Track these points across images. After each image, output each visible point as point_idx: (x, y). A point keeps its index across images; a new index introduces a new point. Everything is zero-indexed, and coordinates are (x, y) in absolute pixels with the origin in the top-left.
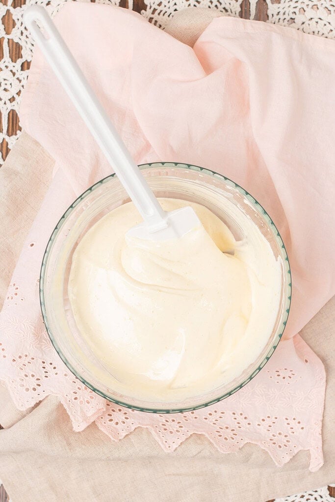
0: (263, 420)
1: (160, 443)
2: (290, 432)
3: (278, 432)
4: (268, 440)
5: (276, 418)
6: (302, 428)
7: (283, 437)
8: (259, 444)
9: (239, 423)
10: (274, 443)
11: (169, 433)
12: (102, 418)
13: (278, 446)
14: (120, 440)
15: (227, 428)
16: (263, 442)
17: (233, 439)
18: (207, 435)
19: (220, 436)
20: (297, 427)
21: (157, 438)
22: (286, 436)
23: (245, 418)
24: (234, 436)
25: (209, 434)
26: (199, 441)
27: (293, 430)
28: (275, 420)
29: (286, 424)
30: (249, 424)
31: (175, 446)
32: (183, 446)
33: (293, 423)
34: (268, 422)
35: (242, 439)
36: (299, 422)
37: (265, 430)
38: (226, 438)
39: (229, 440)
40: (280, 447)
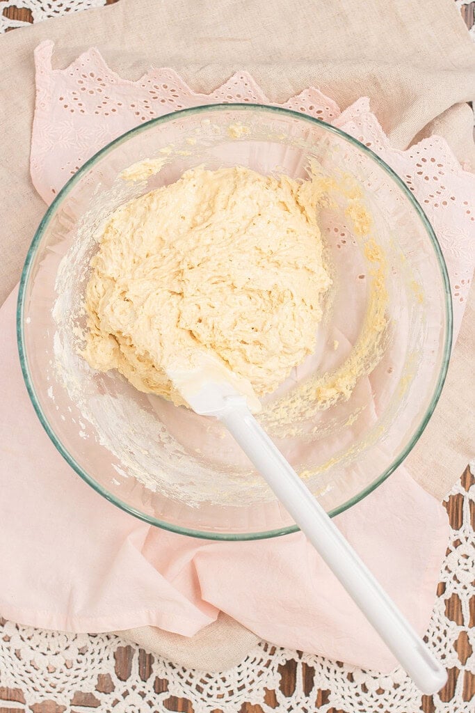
0: (114, 110)
1: (254, 84)
2: (78, 94)
3: (94, 94)
4: (108, 85)
5: (97, 113)
6: (61, 99)
7: (87, 88)
8: (120, 79)
9: (147, 107)
10: (99, 80)
11: (242, 95)
12: (331, 115)
13: (95, 75)
14: (308, 88)
15: (163, 101)
16: (115, 82)
17: (156, 87)
18: (191, 92)
19: (173, 91)
20: (69, 100)
21: (258, 89)
22: (84, 89)
23: (138, 113)
24: (154, 90)
25: (189, 94)
26: (202, 83)
27: (75, 96)
28: (98, 110)
29: (84, 104)
30: (133, 106)
31: (234, 78)
32: (224, 77)
33: (74, 105)
34: (107, 108)
35: (144, 86)
36: (66, 106)
37: (111, 98)
38: (166, 87)
39: (160, 85)
40: (92, 75)
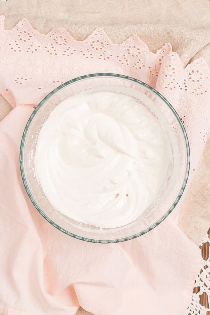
0: (36, 50)
1: (105, 34)
2: (18, 42)
3: (26, 42)
4: (33, 36)
5: (27, 51)
6: (10, 45)
7: (22, 39)
8: (39, 33)
9: (53, 48)
10: (29, 34)
11: (99, 41)
12: (144, 51)
13: (26, 32)
14: (132, 35)
15: (61, 44)
16: (36, 35)
17: (56, 37)
18: (74, 40)
19: (65, 39)
20: (13, 45)
21: (107, 37)
22: (21, 39)
23: (48, 51)
24: (56, 39)
26: (80, 35)
27: (16, 43)
28: (28, 50)
29: (21, 48)
30: (46, 47)
31: (95, 32)
32: (90, 32)
33: (16, 48)
34: (33, 49)
35: (50, 37)
36: (12, 48)
37: (35, 43)
38: (61, 37)
39: (59, 36)
40: (25, 32)
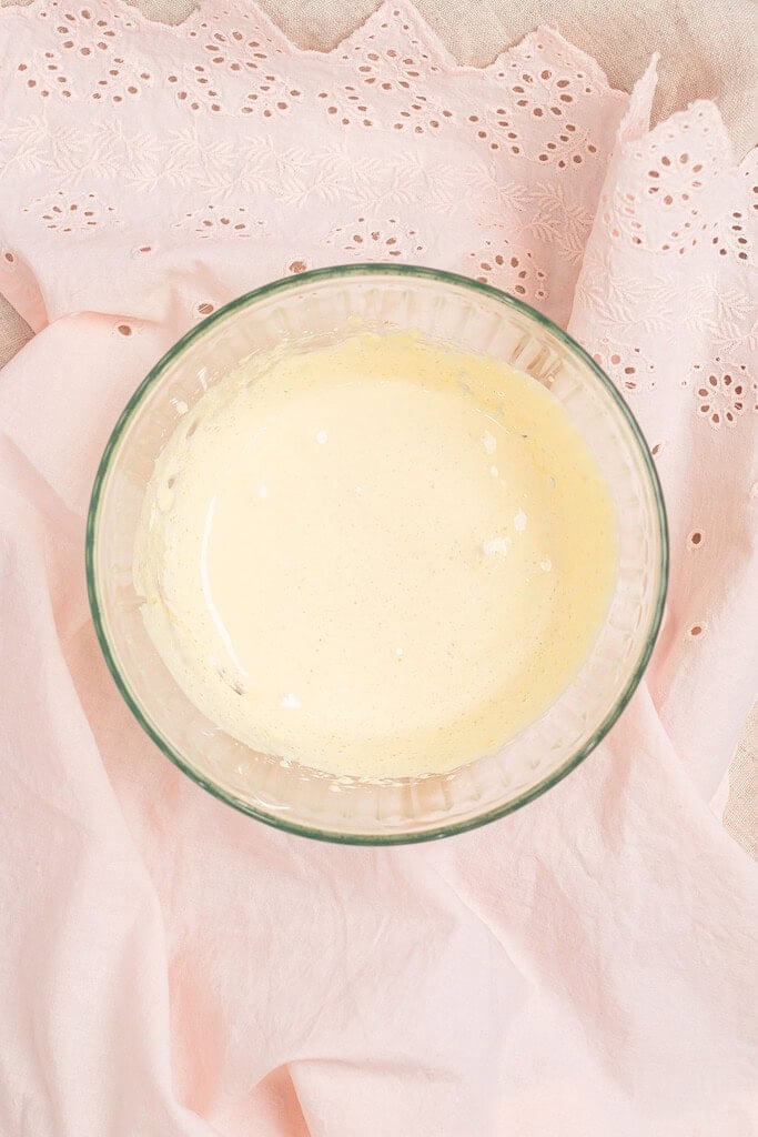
0: (133, 90)
1: (423, 24)
2: (58, 56)
3: (92, 55)
4: (119, 33)
5: (97, 96)
6: (22, 67)
7: (77, 43)
8: (144, 21)
9: (203, 81)
10: (102, 24)
11: (398, 52)
12: (588, 90)
13: (92, 15)
14: (535, 30)
15: (235, 67)
16: (134, 26)
17: (218, 36)
18: (292, 46)
19: (254, 44)
20: (38, 71)
21: (431, 35)
22: (69, 45)
23: (183, 96)
24: (216, 42)
25: (288, 52)
26: (314, 28)
27: (50, 61)
28: (100, 90)
29: (70, 80)
30: (173, 79)
31: (380, 16)
32: (359, 15)
33: (48, 81)
34: (118, 86)
35: (193, 34)
36: (32, 83)
37: (127, 61)
38: (239, 37)
39: (228, 33)
40: (86, 15)
